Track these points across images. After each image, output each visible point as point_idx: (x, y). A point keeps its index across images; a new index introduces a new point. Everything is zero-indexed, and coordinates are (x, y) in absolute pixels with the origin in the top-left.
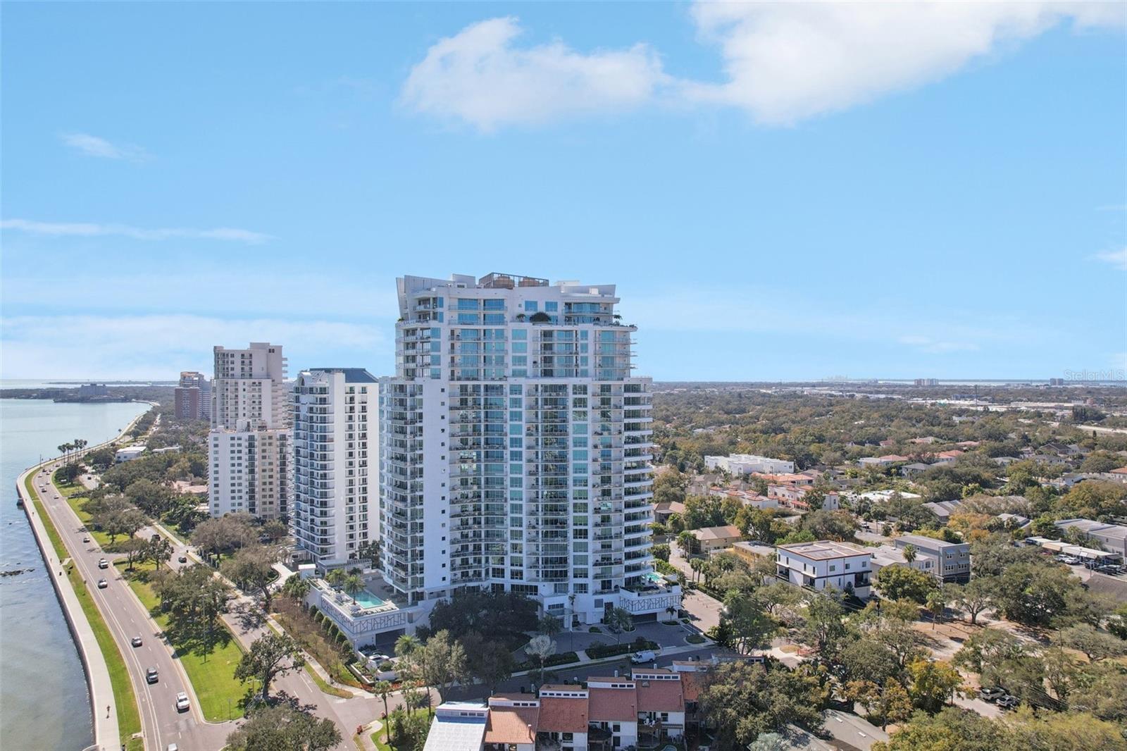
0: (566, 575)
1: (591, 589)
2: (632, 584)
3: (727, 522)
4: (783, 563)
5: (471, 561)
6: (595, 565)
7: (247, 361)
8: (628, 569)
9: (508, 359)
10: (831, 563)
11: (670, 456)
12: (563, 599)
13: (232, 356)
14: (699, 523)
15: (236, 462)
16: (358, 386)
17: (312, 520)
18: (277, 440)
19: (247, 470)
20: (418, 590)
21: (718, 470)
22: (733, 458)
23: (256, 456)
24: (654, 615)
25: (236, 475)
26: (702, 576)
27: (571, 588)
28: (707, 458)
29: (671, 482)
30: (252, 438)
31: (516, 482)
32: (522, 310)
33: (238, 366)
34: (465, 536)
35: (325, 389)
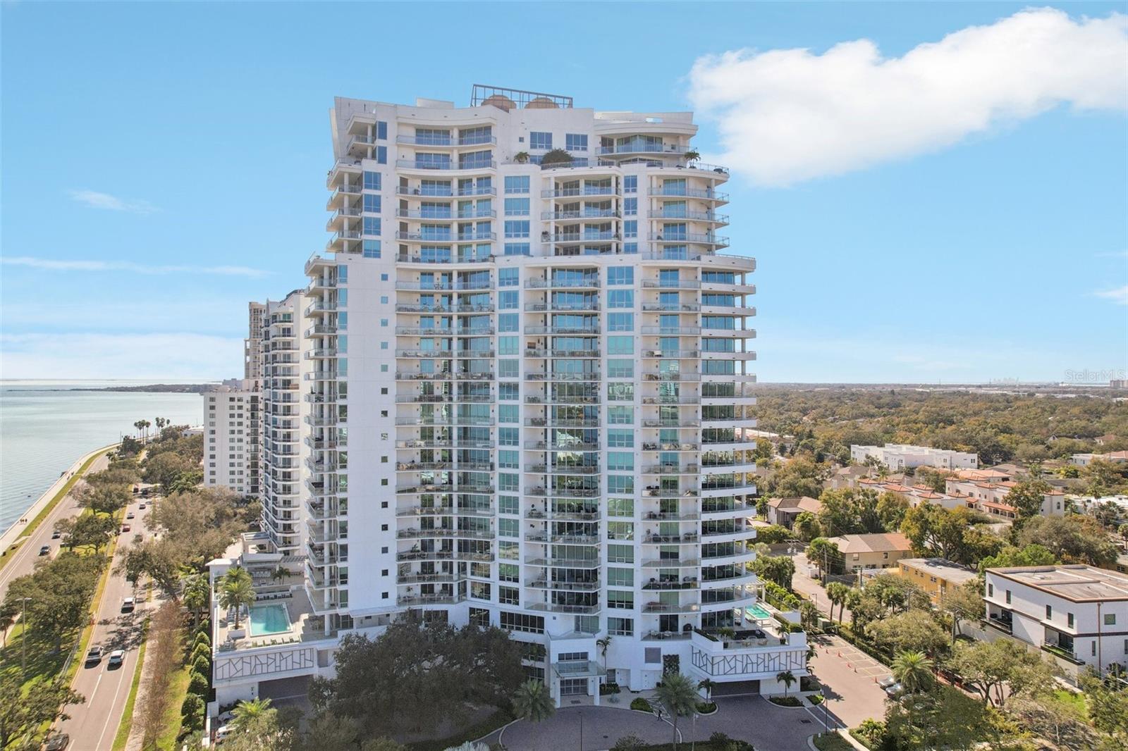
0: (595, 602)
1: (638, 629)
2: (714, 626)
3: (887, 527)
4: (999, 599)
5: (438, 567)
6: (646, 587)
8: (708, 597)
9: (498, 227)
11: (806, 446)
12: (586, 645)
14: (842, 527)
15: (236, 428)
19: (249, 439)
20: (342, 612)
21: (871, 462)
22: (889, 447)
23: (260, 422)
24: (756, 684)
25: (236, 444)
26: (847, 614)
27: (603, 626)
28: (854, 448)
29: (803, 473)
30: (254, 399)
31: (510, 437)
32: (525, 147)
34: (427, 524)
35: (289, 315)
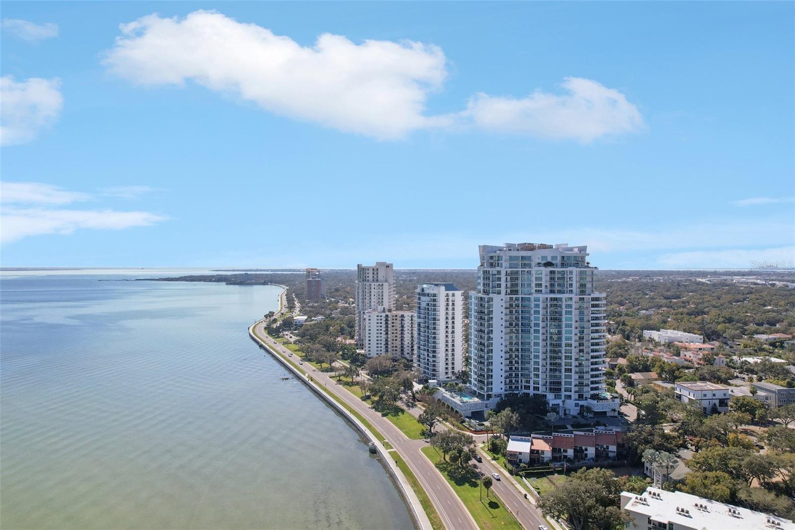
0: (561, 390)
1: (573, 397)
2: (595, 397)
3: (652, 370)
4: (678, 392)
5: (514, 381)
6: (575, 386)
7: (375, 273)
8: (592, 389)
9: (533, 285)
10: (704, 392)
11: (621, 330)
12: (559, 402)
13: (368, 270)
14: (634, 370)
15: (379, 328)
16: (450, 293)
17: (428, 360)
18: (400, 317)
19: (385, 333)
20: (490, 393)
21: (651, 340)
22: (663, 332)
23: (389, 326)
24: (605, 413)
25: (379, 335)
26: (633, 396)
27: (563, 397)
28: (645, 332)
29: (619, 346)
30: (387, 316)
31: (536, 344)
32: (540, 261)
33: (371, 275)
34: (511, 369)
35: (435, 294)
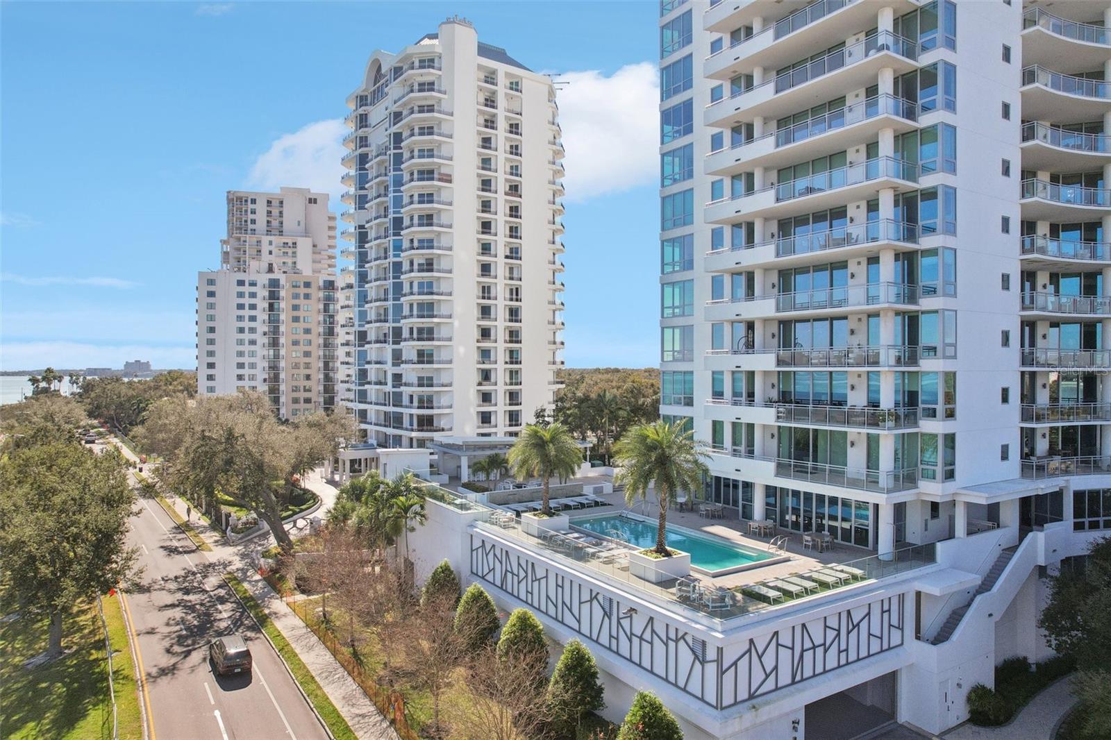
7: (275, 212)
13: (254, 201)
15: (246, 324)
16: (504, 71)
18: (319, 289)
23: (283, 317)
25: (246, 348)
30: (274, 284)
33: (261, 218)
